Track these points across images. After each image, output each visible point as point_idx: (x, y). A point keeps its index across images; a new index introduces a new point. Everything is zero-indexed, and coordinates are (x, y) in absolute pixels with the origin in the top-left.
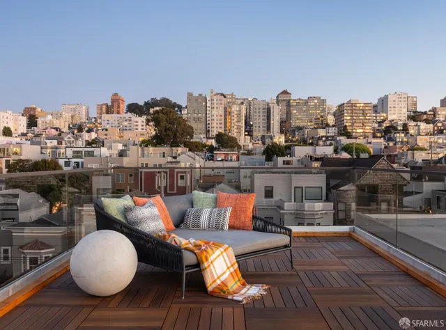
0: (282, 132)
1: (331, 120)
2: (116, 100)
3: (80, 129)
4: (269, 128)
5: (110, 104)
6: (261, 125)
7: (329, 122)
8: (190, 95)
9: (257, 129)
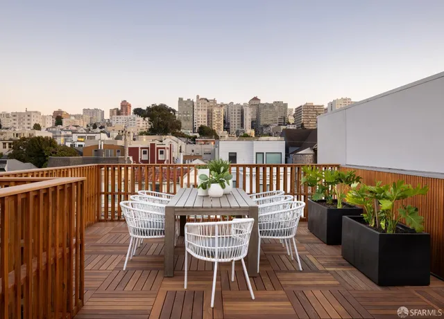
0: (252, 128)
1: (291, 120)
2: (125, 105)
3: (95, 127)
4: (242, 125)
5: (120, 109)
6: (236, 123)
7: (290, 121)
8: (181, 100)
9: (233, 126)
